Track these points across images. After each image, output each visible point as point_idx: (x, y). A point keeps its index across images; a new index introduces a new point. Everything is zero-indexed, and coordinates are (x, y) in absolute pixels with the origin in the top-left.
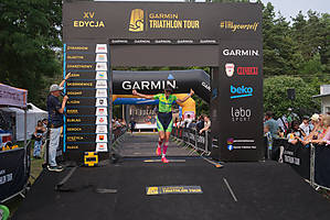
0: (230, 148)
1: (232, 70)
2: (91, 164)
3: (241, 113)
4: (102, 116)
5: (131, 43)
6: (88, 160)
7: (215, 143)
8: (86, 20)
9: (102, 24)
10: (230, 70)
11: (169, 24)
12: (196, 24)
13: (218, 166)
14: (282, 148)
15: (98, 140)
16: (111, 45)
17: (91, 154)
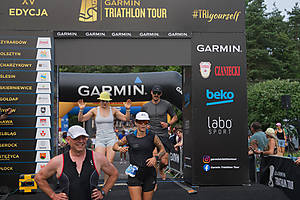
0: (207, 168)
1: (209, 70)
2: (28, 190)
3: (219, 125)
4: (43, 127)
5: (81, 36)
6: (24, 184)
7: (188, 162)
8: (26, 7)
9: (45, 12)
10: (205, 70)
11: (129, 13)
12: (162, 13)
13: (191, 191)
14: (272, 168)
15: (38, 159)
16: (56, 39)
17: (27, 177)
